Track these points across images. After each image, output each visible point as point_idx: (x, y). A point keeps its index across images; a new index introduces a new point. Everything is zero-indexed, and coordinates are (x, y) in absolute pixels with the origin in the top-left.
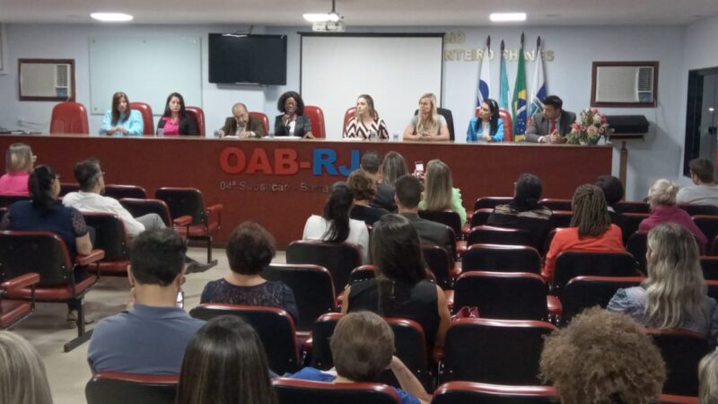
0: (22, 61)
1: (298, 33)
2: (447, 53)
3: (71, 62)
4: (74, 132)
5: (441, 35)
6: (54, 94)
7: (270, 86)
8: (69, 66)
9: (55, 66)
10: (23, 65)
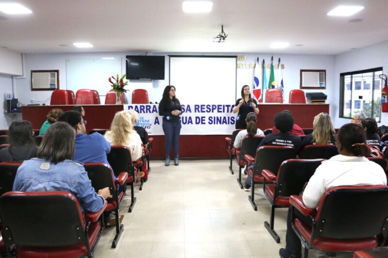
0: (33, 71)
1: (168, 56)
2: (238, 65)
3: (57, 71)
4: (61, 104)
5: (235, 57)
6: (49, 87)
7: (156, 80)
8: (56, 73)
9: (49, 73)
10: (33, 73)
